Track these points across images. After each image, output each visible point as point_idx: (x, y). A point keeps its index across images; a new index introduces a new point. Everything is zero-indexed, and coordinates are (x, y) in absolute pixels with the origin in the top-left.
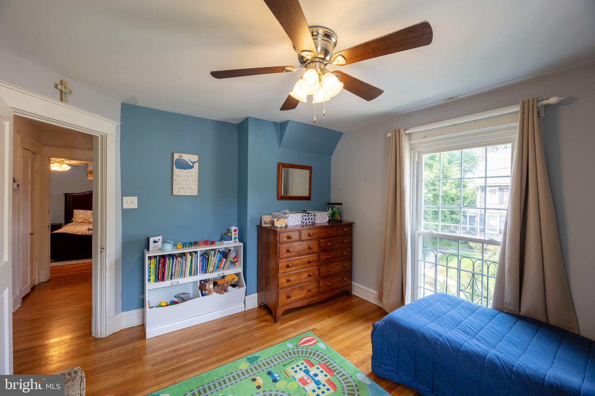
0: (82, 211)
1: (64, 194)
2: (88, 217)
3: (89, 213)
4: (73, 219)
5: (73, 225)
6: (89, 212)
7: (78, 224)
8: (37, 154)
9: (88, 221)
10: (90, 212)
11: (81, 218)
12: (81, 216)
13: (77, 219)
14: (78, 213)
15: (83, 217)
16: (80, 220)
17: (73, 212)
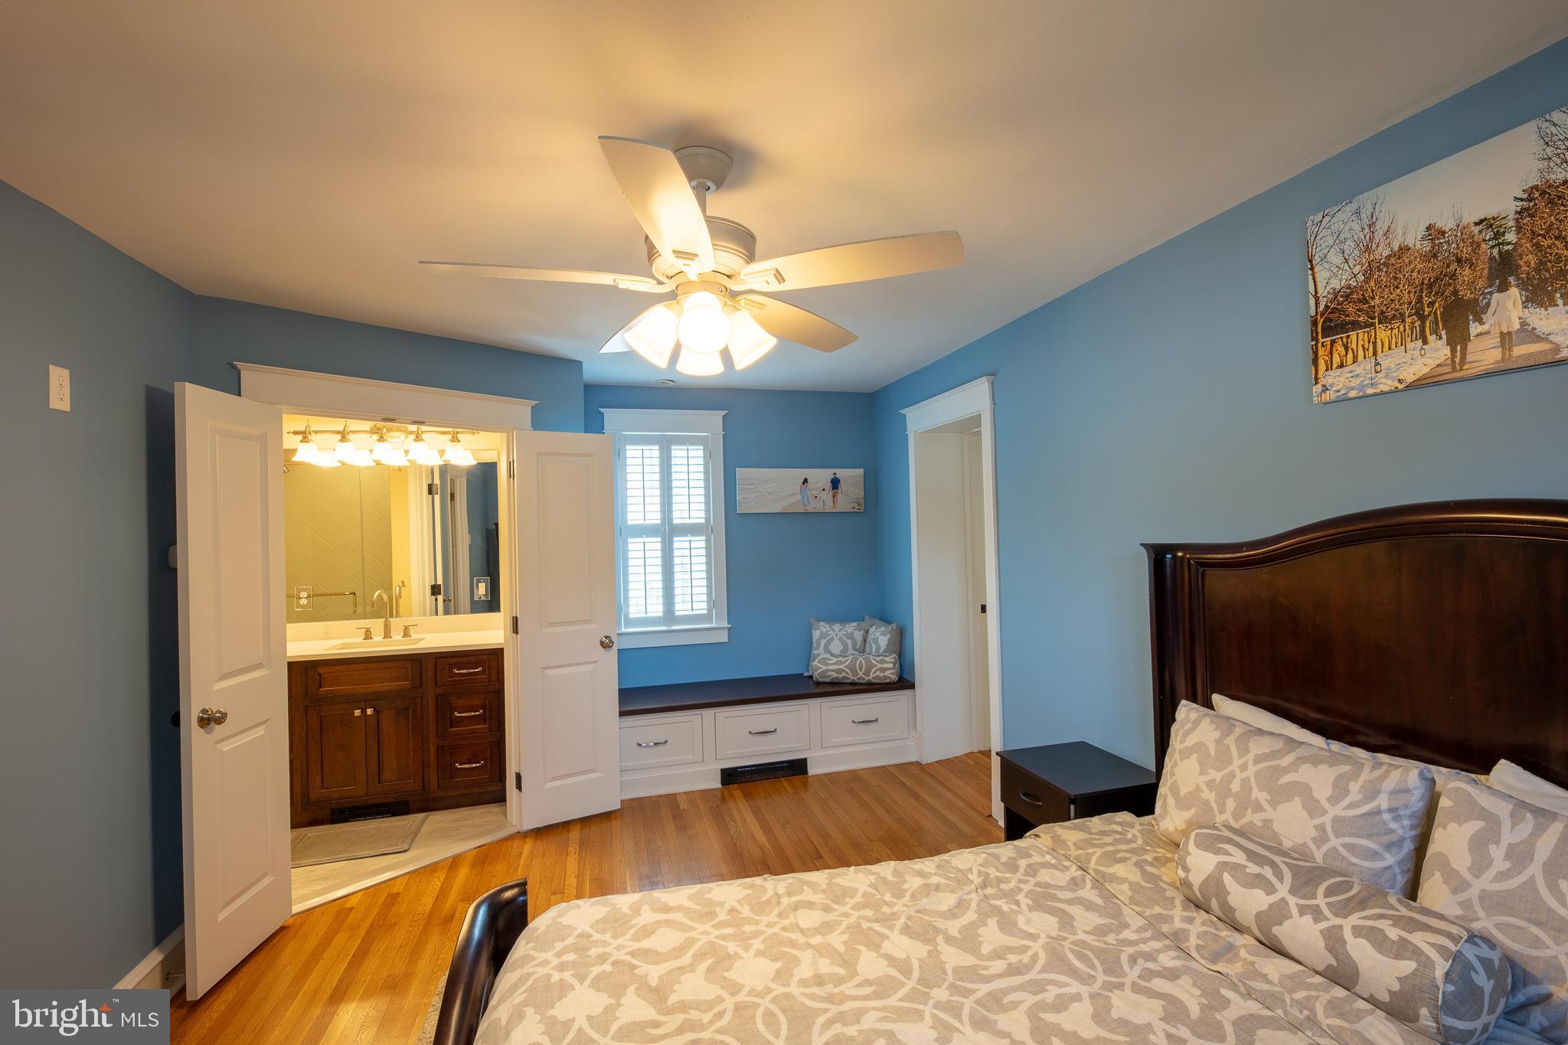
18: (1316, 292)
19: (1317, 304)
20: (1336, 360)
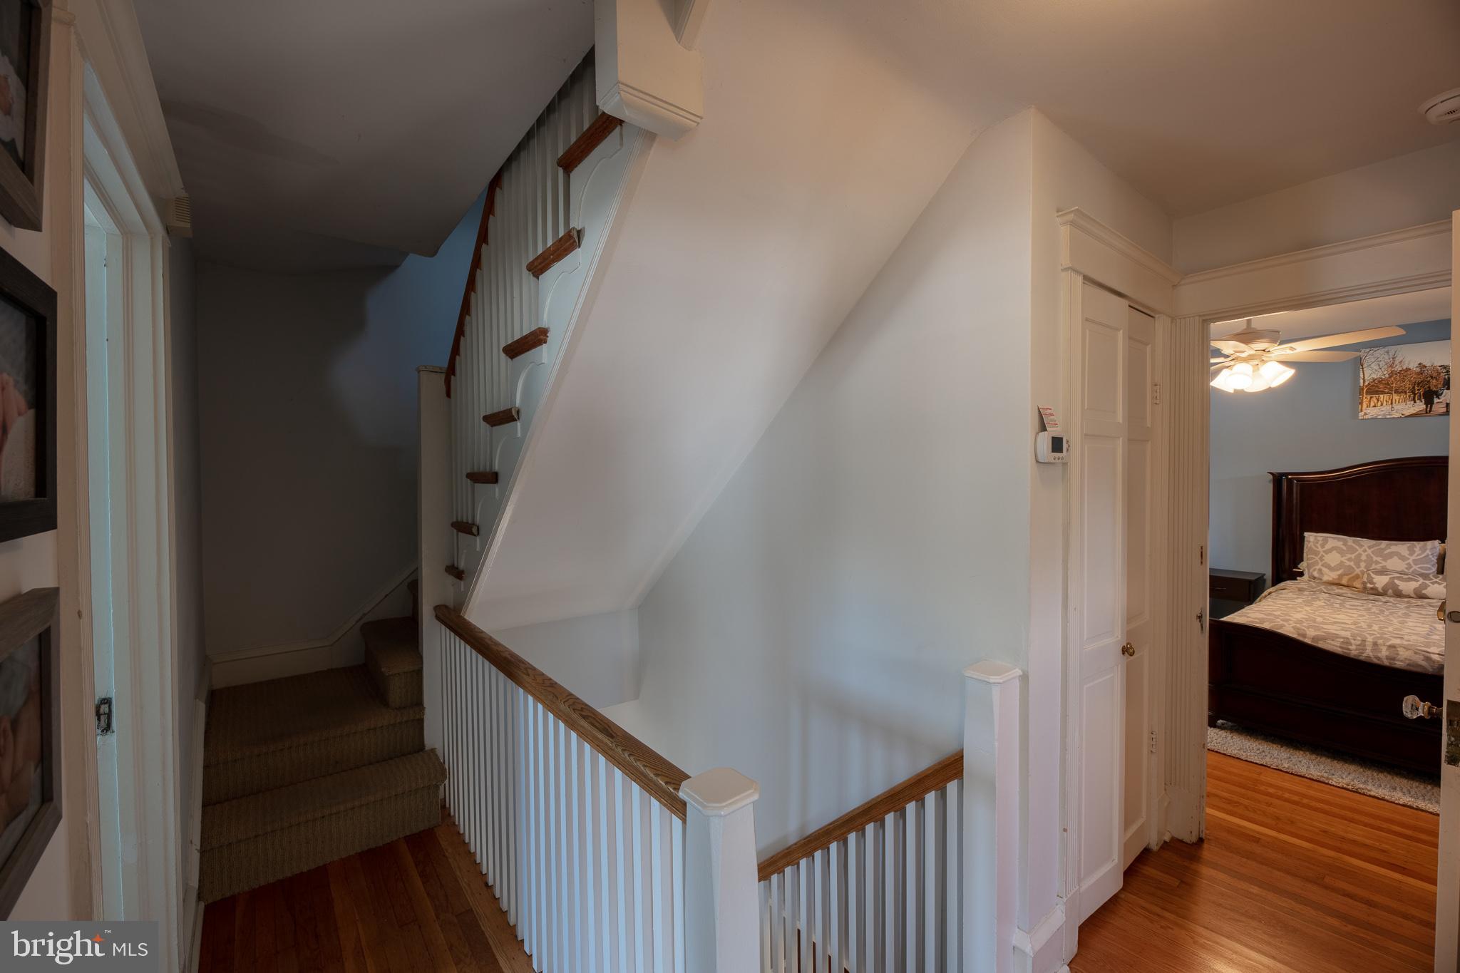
0: (1339, 539)
1: (1271, 477)
2: (1363, 565)
3: (1369, 551)
4: (1303, 566)
5: (1301, 590)
6: (1366, 547)
7: (1322, 587)
8: (1157, 316)
9: (1364, 583)
10: (1370, 548)
11: (1333, 565)
12: (1333, 559)
13: (1317, 567)
14: (1323, 546)
15: (1341, 565)
16: (1330, 576)
17: (1303, 538)
18: (1364, 377)
19: (1364, 382)
20: (1372, 404)
